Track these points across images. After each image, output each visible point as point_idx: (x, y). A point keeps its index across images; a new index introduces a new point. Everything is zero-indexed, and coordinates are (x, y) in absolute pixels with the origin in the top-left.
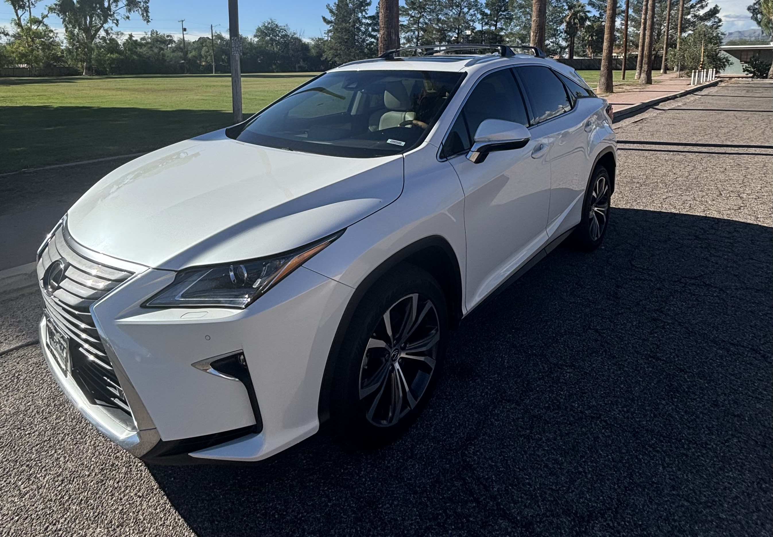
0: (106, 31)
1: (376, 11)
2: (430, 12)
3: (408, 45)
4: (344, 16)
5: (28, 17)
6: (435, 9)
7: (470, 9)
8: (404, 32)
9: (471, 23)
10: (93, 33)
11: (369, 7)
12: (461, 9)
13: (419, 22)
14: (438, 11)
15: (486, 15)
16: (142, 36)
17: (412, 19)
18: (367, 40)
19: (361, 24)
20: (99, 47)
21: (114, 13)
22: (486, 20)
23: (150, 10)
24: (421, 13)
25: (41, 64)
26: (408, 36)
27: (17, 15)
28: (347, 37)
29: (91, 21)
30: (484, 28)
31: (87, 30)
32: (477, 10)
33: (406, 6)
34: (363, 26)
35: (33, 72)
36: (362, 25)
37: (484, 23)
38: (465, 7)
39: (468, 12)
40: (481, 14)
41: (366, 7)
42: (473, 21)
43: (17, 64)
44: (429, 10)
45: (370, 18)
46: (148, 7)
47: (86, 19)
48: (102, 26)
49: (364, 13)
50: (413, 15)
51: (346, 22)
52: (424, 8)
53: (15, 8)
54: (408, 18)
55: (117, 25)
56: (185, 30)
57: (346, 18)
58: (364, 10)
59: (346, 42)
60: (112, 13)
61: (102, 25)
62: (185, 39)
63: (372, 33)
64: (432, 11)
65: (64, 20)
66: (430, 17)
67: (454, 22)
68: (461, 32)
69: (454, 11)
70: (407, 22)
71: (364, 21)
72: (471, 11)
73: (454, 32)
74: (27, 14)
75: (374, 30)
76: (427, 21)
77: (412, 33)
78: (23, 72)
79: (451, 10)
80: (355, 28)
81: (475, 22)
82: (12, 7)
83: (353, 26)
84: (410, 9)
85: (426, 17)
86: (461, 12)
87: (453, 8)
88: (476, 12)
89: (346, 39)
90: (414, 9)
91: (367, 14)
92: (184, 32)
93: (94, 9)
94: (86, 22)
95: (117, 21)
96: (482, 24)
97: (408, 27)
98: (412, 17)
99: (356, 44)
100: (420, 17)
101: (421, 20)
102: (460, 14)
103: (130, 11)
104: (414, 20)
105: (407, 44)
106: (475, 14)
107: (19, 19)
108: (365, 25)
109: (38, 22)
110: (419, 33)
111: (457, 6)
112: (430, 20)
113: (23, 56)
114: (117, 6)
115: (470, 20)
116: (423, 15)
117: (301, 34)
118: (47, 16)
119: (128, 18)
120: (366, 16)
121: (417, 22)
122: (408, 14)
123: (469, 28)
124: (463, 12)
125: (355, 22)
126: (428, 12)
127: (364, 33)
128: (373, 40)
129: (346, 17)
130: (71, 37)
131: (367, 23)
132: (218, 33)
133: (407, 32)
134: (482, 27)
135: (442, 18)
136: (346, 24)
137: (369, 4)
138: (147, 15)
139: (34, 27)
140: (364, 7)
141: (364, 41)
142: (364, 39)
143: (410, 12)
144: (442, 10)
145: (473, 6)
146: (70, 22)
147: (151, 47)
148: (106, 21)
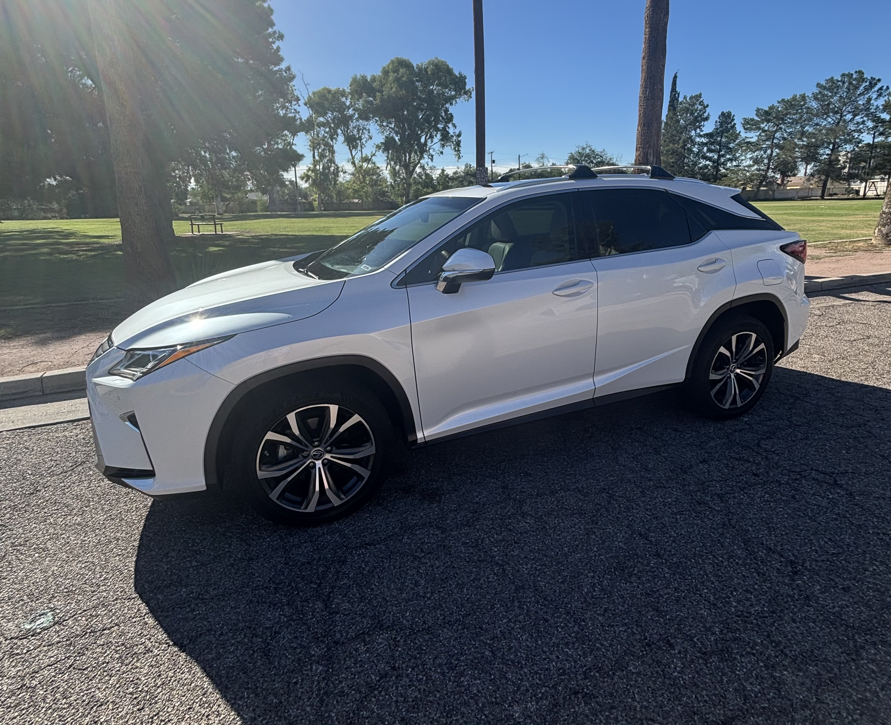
0: (423, 167)
1: (714, 127)
2: (792, 123)
3: (756, 167)
4: (673, 135)
5: (360, 156)
6: (800, 118)
7: (855, 115)
8: (751, 151)
9: (856, 135)
10: (411, 168)
11: (706, 123)
12: (841, 116)
13: (774, 138)
14: (804, 121)
15: (883, 121)
16: (454, 171)
17: (763, 134)
18: (700, 163)
19: (693, 143)
20: (416, 183)
21: (429, 149)
22: (881, 129)
23: (462, 144)
24: (778, 126)
25: (369, 199)
26: (757, 156)
27: (352, 155)
28: (673, 160)
29: (410, 158)
30: (876, 140)
31: (406, 166)
32: (867, 115)
33: (756, 118)
34: (696, 146)
35: (364, 206)
36: (694, 145)
37: (877, 134)
38: (849, 112)
39: (853, 119)
40: (873, 121)
41: (702, 124)
42: (860, 131)
43: (353, 199)
44: (791, 121)
45: (707, 135)
46: (460, 141)
47: (406, 156)
48: (419, 162)
49: (698, 131)
50: (766, 128)
51: (674, 142)
52: (782, 119)
53: (350, 148)
54: (758, 134)
55: (432, 160)
56: (493, 162)
57: (674, 138)
58: (699, 127)
59: (673, 166)
60: (428, 149)
61: (419, 160)
62: (494, 171)
63: (708, 154)
64: (795, 122)
65: (388, 157)
66: (791, 130)
67: (827, 134)
68: (837, 148)
69: (830, 120)
70: (756, 138)
71: (698, 139)
72: (858, 119)
73: (827, 148)
74: (359, 153)
75: (709, 150)
76: (785, 135)
77: (762, 152)
78: (356, 207)
79: (825, 119)
80: (685, 150)
81: (862, 133)
82: (348, 147)
83: (683, 147)
84: (762, 122)
85: (785, 130)
86: (840, 119)
87: (829, 116)
88: (865, 119)
89: (673, 162)
90: (768, 121)
91: (702, 131)
92: (493, 165)
93: (412, 146)
94: (405, 159)
95: (432, 156)
96: (874, 134)
97: (757, 144)
98: (764, 131)
99: (686, 168)
100: (776, 132)
101: (778, 135)
102: (839, 123)
103: (443, 146)
104: (766, 135)
105: (753, 166)
106: (864, 121)
107: (353, 158)
108: (699, 144)
109: (366, 160)
110: (772, 152)
111: (836, 113)
112: (790, 133)
113: (356, 191)
114: (432, 142)
115: (854, 131)
116: (781, 128)
117: (618, 159)
118: (374, 155)
119: (442, 153)
120: (702, 133)
121: (771, 136)
122: (759, 128)
123: (851, 141)
124: (844, 121)
125: (685, 142)
126: (789, 123)
127: (697, 154)
128: (708, 162)
129: (675, 136)
130: (394, 174)
131: (702, 142)
132: (527, 163)
133: (756, 151)
134: (874, 138)
135: (810, 130)
136: (674, 144)
137: (707, 119)
138: (459, 150)
139: (365, 165)
140: (700, 122)
141: (695, 164)
142: (696, 162)
143: (762, 126)
144: (810, 120)
145: (862, 110)
146: (392, 159)
147: (462, 181)
148: (422, 157)
